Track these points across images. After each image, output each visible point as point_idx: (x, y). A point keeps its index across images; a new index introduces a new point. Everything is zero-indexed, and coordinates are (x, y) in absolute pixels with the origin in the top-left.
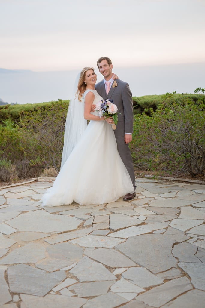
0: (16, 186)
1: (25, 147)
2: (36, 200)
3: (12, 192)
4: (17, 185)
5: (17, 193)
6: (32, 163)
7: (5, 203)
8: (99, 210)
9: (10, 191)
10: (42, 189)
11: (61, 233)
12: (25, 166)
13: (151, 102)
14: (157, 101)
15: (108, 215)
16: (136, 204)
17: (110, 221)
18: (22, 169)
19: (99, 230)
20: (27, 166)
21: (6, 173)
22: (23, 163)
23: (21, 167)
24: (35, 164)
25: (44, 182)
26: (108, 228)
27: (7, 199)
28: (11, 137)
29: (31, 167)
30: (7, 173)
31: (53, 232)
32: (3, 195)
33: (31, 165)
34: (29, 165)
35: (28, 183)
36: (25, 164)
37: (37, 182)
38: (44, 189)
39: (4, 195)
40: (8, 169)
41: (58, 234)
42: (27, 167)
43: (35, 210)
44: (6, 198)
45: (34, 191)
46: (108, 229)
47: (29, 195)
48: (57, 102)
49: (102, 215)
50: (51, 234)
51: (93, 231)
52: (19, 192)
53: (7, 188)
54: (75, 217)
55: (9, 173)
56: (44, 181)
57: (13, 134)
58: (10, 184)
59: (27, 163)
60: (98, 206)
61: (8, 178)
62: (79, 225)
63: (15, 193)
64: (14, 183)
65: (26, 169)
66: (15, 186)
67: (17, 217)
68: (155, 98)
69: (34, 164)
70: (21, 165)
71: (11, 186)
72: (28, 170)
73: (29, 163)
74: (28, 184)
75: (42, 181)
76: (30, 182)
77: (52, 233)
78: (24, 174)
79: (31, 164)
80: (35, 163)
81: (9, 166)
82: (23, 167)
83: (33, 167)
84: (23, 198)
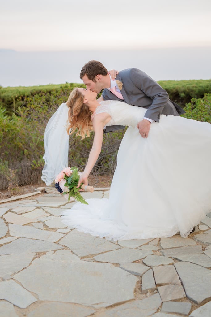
0: (18, 200)
1: (24, 143)
2: (52, 228)
3: (15, 213)
4: (18, 198)
5: (21, 214)
6: (35, 165)
7: (8, 235)
8: (152, 253)
9: (10, 210)
10: (55, 208)
11: (111, 306)
12: (25, 168)
13: (173, 89)
14: (180, 88)
15: (170, 264)
16: (203, 241)
17: (180, 278)
18: (22, 173)
19: (171, 301)
20: (28, 168)
21: (2, 179)
22: (23, 164)
23: (20, 170)
24: (39, 167)
25: (54, 195)
26: (185, 296)
27: (9, 225)
28: (9, 131)
29: (34, 170)
30: (4, 179)
31: (97, 304)
32: (2, 216)
33: (33, 168)
34: (30, 167)
35: (33, 196)
36: (26, 166)
37: (45, 195)
38: (58, 208)
39: (4, 217)
40: (5, 173)
41: (107, 308)
42: (28, 170)
43: (55, 251)
44: (7, 224)
45: (46, 211)
46: (185, 298)
47: (40, 219)
48: (66, 87)
49: (163, 265)
50: (95, 309)
51: (162, 303)
52: (24, 213)
53: (5, 202)
54: (121, 268)
55: (6, 179)
56: (54, 192)
57: (10, 127)
58: (8, 197)
59: (28, 165)
60: (148, 243)
61: (4, 186)
62: (134, 287)
63: (19, 214)
64: (15, 194)
65: (27, 173)
66: (16, 200)
67: (31, 264)
68: (177, 85)
69: (37, 166)
70: (20, 167)
71: (10, 199)
72: (29, 174)
73: (31, 164)
74: (33, 198)
75: (51, 192)
76: (36, 194)
77: (96, 306)
78: (25, 180)
79: (33, 166)
80: (39, 165)
81: (6, 169)
82: (22, 170)
83: (36, 171)
84: (33, 224)
